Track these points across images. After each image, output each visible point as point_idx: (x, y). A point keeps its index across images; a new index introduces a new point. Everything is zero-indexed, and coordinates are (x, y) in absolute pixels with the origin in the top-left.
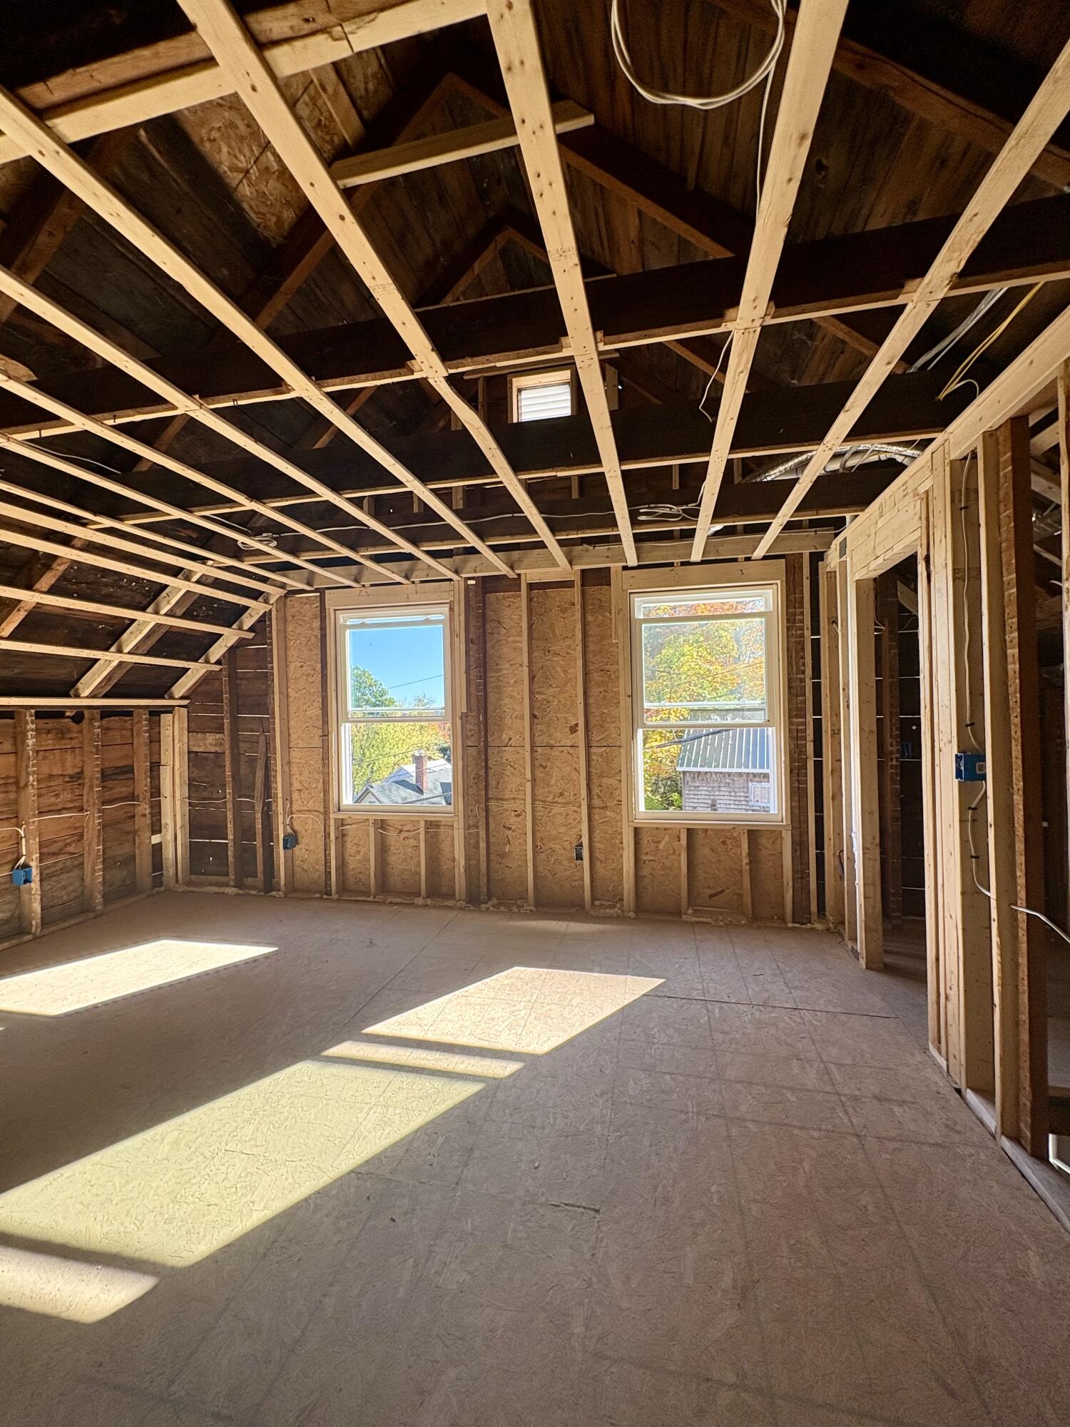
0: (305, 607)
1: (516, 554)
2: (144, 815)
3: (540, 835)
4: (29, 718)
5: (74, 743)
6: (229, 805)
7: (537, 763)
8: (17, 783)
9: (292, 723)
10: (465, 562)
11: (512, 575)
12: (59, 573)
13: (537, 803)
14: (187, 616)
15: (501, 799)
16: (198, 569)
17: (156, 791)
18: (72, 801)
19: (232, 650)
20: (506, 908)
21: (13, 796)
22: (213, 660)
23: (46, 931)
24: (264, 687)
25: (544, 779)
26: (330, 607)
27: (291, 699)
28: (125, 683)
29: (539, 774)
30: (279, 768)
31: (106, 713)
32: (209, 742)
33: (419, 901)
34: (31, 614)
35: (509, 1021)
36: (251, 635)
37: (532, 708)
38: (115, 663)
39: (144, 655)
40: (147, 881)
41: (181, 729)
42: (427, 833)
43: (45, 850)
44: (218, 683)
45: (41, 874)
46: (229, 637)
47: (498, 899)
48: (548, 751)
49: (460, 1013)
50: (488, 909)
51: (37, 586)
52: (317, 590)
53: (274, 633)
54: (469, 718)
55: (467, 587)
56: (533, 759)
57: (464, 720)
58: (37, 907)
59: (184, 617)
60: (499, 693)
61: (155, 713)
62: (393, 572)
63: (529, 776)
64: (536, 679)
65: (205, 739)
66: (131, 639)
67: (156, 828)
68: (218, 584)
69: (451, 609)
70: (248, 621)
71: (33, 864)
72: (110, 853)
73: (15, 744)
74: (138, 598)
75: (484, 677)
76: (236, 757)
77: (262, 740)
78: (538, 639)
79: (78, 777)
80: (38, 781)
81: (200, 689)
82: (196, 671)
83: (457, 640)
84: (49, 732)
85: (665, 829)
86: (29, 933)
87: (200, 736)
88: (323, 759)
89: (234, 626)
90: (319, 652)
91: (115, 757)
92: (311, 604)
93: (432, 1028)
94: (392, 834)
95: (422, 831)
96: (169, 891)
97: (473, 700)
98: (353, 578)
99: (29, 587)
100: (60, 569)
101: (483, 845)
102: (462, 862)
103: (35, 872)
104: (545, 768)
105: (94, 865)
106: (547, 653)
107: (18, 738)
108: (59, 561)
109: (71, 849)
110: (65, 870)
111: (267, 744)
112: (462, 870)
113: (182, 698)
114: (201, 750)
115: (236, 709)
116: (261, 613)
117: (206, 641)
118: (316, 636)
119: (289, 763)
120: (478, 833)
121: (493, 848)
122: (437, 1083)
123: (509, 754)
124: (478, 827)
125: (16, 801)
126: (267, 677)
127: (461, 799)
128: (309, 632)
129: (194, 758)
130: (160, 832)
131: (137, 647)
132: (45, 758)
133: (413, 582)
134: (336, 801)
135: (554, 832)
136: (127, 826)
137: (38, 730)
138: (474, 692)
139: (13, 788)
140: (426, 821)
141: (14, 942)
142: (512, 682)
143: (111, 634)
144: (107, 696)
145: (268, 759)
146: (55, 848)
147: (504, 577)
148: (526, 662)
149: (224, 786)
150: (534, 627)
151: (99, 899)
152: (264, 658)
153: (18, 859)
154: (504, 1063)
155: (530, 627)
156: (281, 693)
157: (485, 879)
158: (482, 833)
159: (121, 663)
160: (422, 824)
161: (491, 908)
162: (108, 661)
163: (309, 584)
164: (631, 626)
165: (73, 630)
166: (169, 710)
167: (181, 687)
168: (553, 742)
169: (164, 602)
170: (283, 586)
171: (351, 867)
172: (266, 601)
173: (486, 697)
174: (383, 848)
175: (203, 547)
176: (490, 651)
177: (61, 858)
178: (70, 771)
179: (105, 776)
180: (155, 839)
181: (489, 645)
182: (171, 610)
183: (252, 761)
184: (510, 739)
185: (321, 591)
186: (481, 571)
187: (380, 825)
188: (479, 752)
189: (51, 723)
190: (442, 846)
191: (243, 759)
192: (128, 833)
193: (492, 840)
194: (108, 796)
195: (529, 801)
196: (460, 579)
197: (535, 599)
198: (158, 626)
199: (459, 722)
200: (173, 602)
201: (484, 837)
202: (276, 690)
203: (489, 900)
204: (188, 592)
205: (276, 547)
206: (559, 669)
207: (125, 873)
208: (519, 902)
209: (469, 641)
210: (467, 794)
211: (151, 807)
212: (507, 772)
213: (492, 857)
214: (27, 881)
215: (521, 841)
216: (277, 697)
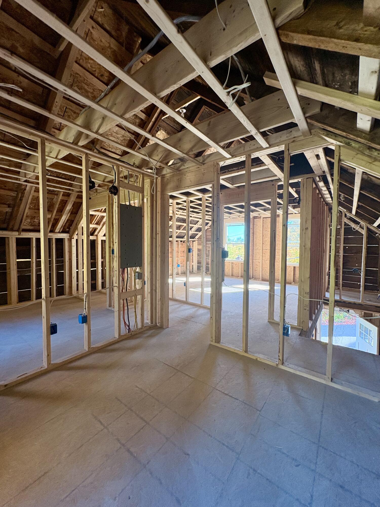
2: (191, 259)
3: (263, 267)
4: (180, 242)
5: (183, 246)
13: (263, 260)
15: (256, 259)
17: (193, 255)
18: (183, 255)
37: (263, 242)
39: (194, 232)
41: (197, 244)
48: (265, 250)
56: (262, 252)
58: (180, 271)
60: (256, 239)
61: (193, 241)
63: (261, 255)
64: (264, 236)
66: (193, 229)
71: (180, 264)
73: (178, 246)
81: (200, 237)
82: (200, 234)
86: (179, 275)
94: (234, 265)
95: (240, 265)
96: (194, 273)
99: (185, 223)
104: (265, 254)
106: (266, 231)
110: (182, 266)
114: (200, 248)
123: (258, 251)
129: (198, 250)
130: (193, 263)
132: (181, 248)
133: (240, 218)
142: (259, 237)
155: (263, 226)
157: (252, 274)
159: (191, 233)
171: (226, 271)
182: (199, 224)
184: (258, 248)
193: (254, 267)
195: (261, 260)
197: (264, 220)
198: (197, 227)
203: (252, 278)
208: (259, 279)
212: (257, 254)
214: (179, 267)
215: (259, 268)
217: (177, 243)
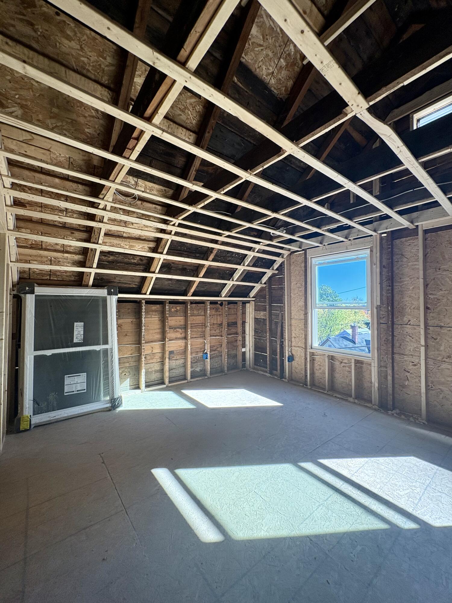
0: (298, 258)
1: (415, 215)
2: (240, 341)
3: (431, 379)
4: (208, 304)
5: (220, 313)
6: (268, 340)
7: (429, 336)
8: (205, 325)
9: (292, 308)
10: (380, 225)
11: (412, 226)
12: (215, 254)
13: (429, 359)
14: (254, 266)
15: (403, 354)
16: (257, 247)
17: (244, 332)
18: (219, 333)
19: (270, 278)
20: (406, 417)
21: (204, 329)
22: (263, 283)
23: (211, 376)
24: (281, 293)
25: (434, 346)
26: (309, 257)
27: (292, 298)
28: (237, 292)
29: (431, 343)
30: (286, 327)
31: (230, 303)
32: (261, 315)
33: (351, 399)
34: (208, 269)
35: (408, 491)
36: (277, 272)
37: (425, 303)
38: (231, 285)
39: (241, 281)
40: (241, 365)
41: (252, 309)
42: (355, 366)
43: (212, 349)
44: (265, 291)
45: (210, 356)
46: (269, 273)
47: (400, 410)
48: (438, 329)
49: (373, 472)
50: (393, 414)
51: (209, 259)
52: (303, 250)
53: (286, 270)
54: (382, 308)
55: (381, 239)
56: (426, 334)
57: (379, 308)
58: (209, 368)
59: (253, 266)
60: (401, 295)
61: (244, 303)
62: (339, 236)
63: (423, 342)
64: (429, 286)
65: (260, 313)
66: (236, 276)
67: (244, 346)
68: (264, 252)
69: (371, 251)
70: (276, 266)
71: (208, 353)
72: (230, 353)
73: (204, 313)
74: (238, 260)
75: (392, 286)
76: (271, 321)
77: (280, 315)
78: (431, 262)
79: (221, 325)
80: (210, 325)
81: (259, 294)
82: (258, 287)
83: (374, 266)
84: (213, 309)
86: (207, 376)
87: (258, 312)
88: (305, 325)
89: (271, 269)
90: (304, 277)
91: (232, 319)
92: (301, 257)
93: (356, 474)
94: (337, 363)
96: (247, 370)
97: (384, 298)
98: (319, 242)
99: (207, 260)
100: (215, 252)
101: (390, 378)
102: (377, 385)
103: (209, 356)
104: (436, 339)
105: (225, 356)
106: (438, 270)
107: (205, 310)
108: (214, 250)
109: (218, 349)
110: (217, 356)
111: (282, 316)
112: (376, 389)
113: (253, 297)
114: (259, 317)
115: (271, 302)
116: (281, 262)
117: (261, 275)
118: (303, 270)
119: (291, 325)
120: (387, 371)
121: (396, 381)
122: (358, 510)
123: (408, 329)
124: (387, 368)
125: (204, 331)
126: (282, 289)
127: (376, 351)
128: (300, 269)
129: (257, 321)
130: (245, 347)
131: (238, 279)
132: (212, 317)
133: (350, 240)
134: (310, 344)
136: (235, 344)
137: (210, 308)
138: (385, 294)
139: (204, 327)
140: (355, 360)
141: (203, 378)
142: (411, 288)
143: (229, 274)
144: (230, 296)
145: (282, 323)
146: (214, 348)
147: (407, 229)
148: (421, 276)
149: (266, 333)
150: (428, 255)
151: (226, 369)
152: (281, 281)
153: (205, 350)
155: (425, 256)
156: (288, 295)
157: (391, 397)
158: (390, 372)
159: (233, 285)
160: (353, 361)
161: (395, 415)
162: (230, 284)
163: (300, 248)
165: (220, 274)
166: (248, 302)
167: (253, 293)
168: (442, 324)
169: (246, 261)
170: (289, 250)
171: (317, 375)
172: (283, 257)
173: (393, 297)
174: (332, 370)
175: (259, 238)
176: (396, 271)
177: (216, 352)
178: (219, 323)
179: (229, 325)
180: (243, 350)
181: (395, 268)
182: (248, 264)
183: (276, 323)
184: (409, 321)
185: (305, 250)
186: (390, 228)
187: (331, 358)
188: (388, 327)
189: (214, 306)
190: (364, 374)
191: (273, 322)
192: (235, 346)
193: (396, 376)
194: (230, 332)
195: (423, 358)
196: (377, 234)
197: (429, 239)
198: (244, 270)
199: (375, 310)
200: (249, 260)
201: (391, 373)
202: (286, 294)
203: (393, 409)
204: (254, 256)
205: (286, 233)
206: (448, 280)
207: (234, 361)
208: (415, 416)
209: (382, 267)
210: (380, 349)
211: (242, 338)
212: (407, 340)
213: (396, 386)
214: (207, 358)
215: (417, 380)
216: (286, 297)
217: (203, 306)
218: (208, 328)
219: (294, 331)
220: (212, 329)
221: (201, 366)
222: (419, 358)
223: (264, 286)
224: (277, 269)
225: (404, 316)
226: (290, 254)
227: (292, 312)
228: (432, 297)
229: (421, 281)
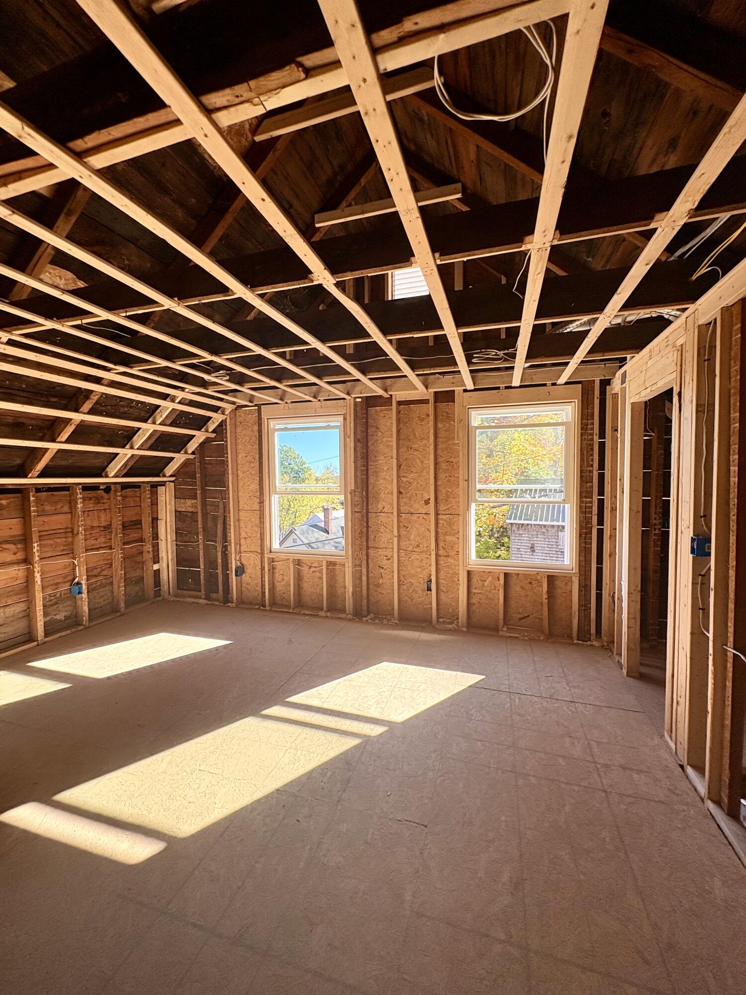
0: (248, 416)
1: (389, 381)
2: (149, 552)
3: (403, 573)
4: (78, 491)
5: (106, 506)
6: (201, 547)
7: (402, 525)
8: (72, 532)
9: (240, 494)
10: (355, 386)
11: (386, 395)
12: (94, 401)
13: (401, 551)
14: (173, 424)
15: (377, 548)
16: (180, 395)
17: (156, 536)
18: (105, 543)
19: (202, 445)
20: (380, 621)
21: (70, 539)
22: (190, 452)
23: (92, 624)
24: (222, 469)
25: (406, 535)
26: (264, 416)
27: (239, 478)
28: (137, 467)
29: (403, 532)
30: (232, 523)
31: (125, 486)
32: (187, 505)
33: (322, 614)
34: (78, 426)
35: (377, 699)
38: (129, 456)
39: (147, 450)
40: (151, 594)
41: (170, 496)
42: (327, 569)
43: (90, 574)
44: (193, 466)
45: (88, 588)
46: (200, 436)
47: (374, 614)
49: (345, 691)
50: (367, 621)
51: (81, 410)
52: (256, 405)
53: (228, 434)
54: (356, 493)
55: (356, 404)
57: (353, 493)
58: (86, 609)
59: (170, 425)
60: (376, 476)
61: (154, 486)
62: (305, 395)
63: (396, 533)
64: (402, 467)
65: (185, 503)
66: (138, 440)
67: (156, 560)
68: (192, 403)
69: (345, 419)
70: (212, 426)
71: (83, 582)
72: (128, 576)
73: (70, 507)
74: (143, 414)
75: (367, 465)
76: (205, 515)
77: (221, 506)
78: (404, 440)
79: (108, 528)
80: (85, 530)
81: (182, 470)
82: (179, 459)
83: (348, 440)
84: (90, 499)
85: (490, 572)
86: (82, 625)
87: (182, 501)
88: (260, 518)
89: (203, 430)
90: (257, 447)
91: (131, 515)
92: (252, 414)
93: (327, 700)
94: (305, 569)
95: (324, 568)
96: (165, 601)
97: (359, 481)
98: (279, 397)
99: (77, 410)
100: (94, 398)
101: (364, 578)
102: (351, 589)
103: (84, 587)
104: (407, 528)
105: (119, 583)
106: (410, 449)
107: (72, 504)
108: (94, 393)
109: (105, 573)
110: (102, 586)
111: (225, 507)
112: (350, 594)
113: (171, 476)
114: (183, 510)
115: (205, 484)
116: (220, 421)
117: (186, 439)
118: (255, 436)
119: (239, 520)
120: (361, 570)
121: (371, 581)
122: (331, 736)
123: (383, 518)
124: (361, 566)
125: (72, 543)
126: (224, 463)
127: (350, 547)
128: (251, 433)
129: (179, 516)
130: (158, 562)
131: (142, 445)
132: (88, 515)
133: (319, 400)
134: (269, 546)
135: (413, 572)
136: (139, 559)
137: (84, 499)
138: (359, 475)
139: (70, 535)
140: (327, 562)
141: (73, 630)
142: (385, 469)
143: (125, 437)
144: (125, 476)
145: (225, 516)
146: (95, 572)
147: (381, 397)
148: (395, 456)
149: (197, 534)
150: (401, 431)
151: (122, 605)
152: (222, 450)
153: (74, 579)
154: (372, 726)
155: (398, 431)
156: (233, 473)
157: (366, 601)
158: (364, 571)
159: (133, 455)
160: (324, 563)
161: (370, 621)
162: (125, 454)
163: (251, 401)
164: (468, 431)
165: (103, 435)
166: (163, 484)
167: (170, 469)
168: (413, 511)
169: (158, 417)
170: (234, 403)
171: (278, 589)
172: (223, 413)
173: (367, 478)
174: (299, 577)
175: (180, 381)
176: (371, 448)
177: (99, 578)
178: (103, 524)
179: (124, 527)
180: (156, 567)
181: (370, 444)
182: (163, 421)
183: (215, 518)
184: (384, 508)
185: (259, 406)
186: (365, 393)
187: (297, 563)
188: (362, 516)
189: (91, 494)
190: (337, 578)
191: (209, 517)
192: (139, 563)
193: (371, 575)
194: (126, 539)
195: (396, 550)
196: (350, 398)
197: (402, 412)
198: (155, 431)
199: (349, 496)
200: (164, 416)
201: (365, 573)
202: (230, 472)
203: (368, 615)
204: (173, 409)
205: (227, 380)
206: (418, 461)
207: (137, 588)
208: (389, 617)
209: (357, 441)
210: (355, 545)
211: (153, 546)
212: (381, 530)
213: (371, 586)
214: (80, 593)
215: (390, 576)
216: (230, 477)
217: (65, 496)
218: (81, 537)
219: (244, 529)
220: (88, 537)
221: (68, 608)
222: (392, 550)
223: (192, 457)
224: (213, 432)
225: (379, 502)
226: (236, 409)
227: (240, 499)
228: (404, 479)
229: (395, 461)
